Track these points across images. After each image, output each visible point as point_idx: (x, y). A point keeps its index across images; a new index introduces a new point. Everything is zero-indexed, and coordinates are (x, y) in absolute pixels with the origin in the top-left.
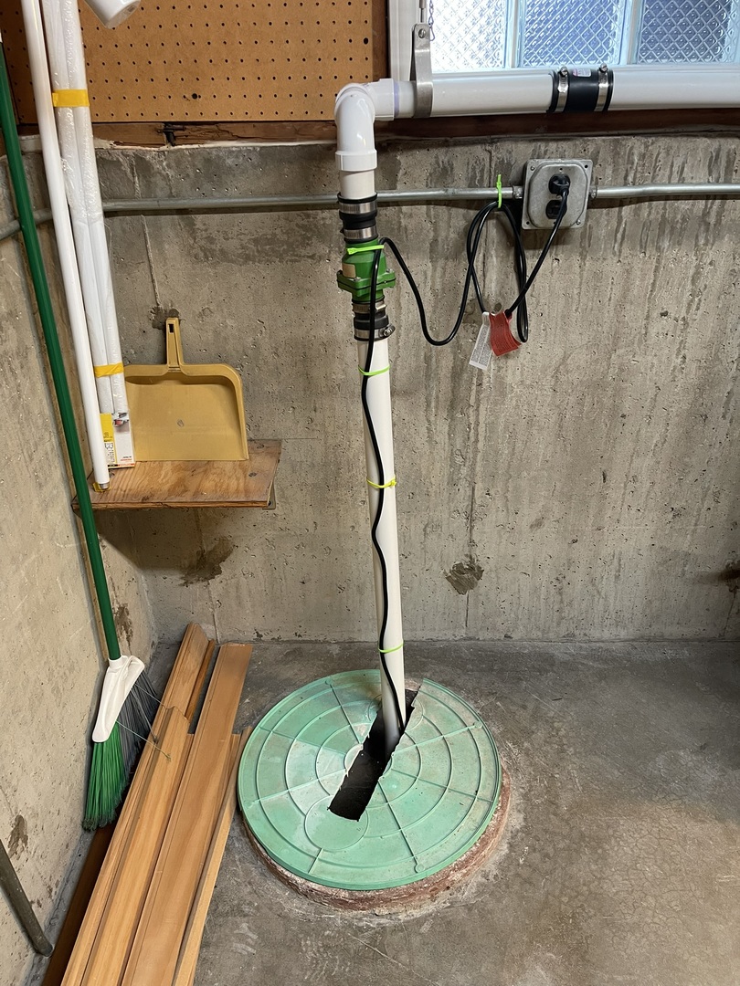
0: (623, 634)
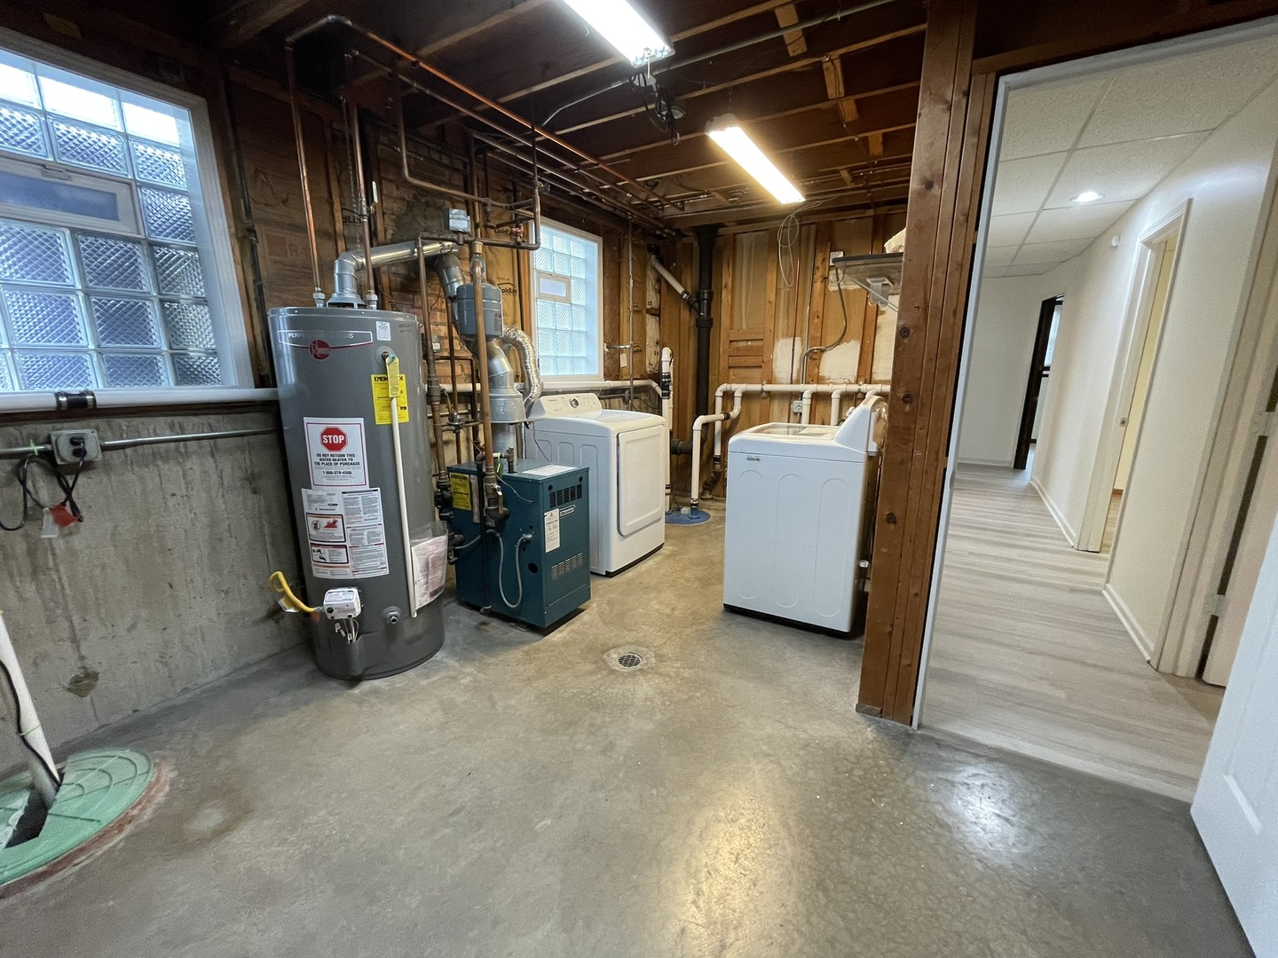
0: (222, 673)
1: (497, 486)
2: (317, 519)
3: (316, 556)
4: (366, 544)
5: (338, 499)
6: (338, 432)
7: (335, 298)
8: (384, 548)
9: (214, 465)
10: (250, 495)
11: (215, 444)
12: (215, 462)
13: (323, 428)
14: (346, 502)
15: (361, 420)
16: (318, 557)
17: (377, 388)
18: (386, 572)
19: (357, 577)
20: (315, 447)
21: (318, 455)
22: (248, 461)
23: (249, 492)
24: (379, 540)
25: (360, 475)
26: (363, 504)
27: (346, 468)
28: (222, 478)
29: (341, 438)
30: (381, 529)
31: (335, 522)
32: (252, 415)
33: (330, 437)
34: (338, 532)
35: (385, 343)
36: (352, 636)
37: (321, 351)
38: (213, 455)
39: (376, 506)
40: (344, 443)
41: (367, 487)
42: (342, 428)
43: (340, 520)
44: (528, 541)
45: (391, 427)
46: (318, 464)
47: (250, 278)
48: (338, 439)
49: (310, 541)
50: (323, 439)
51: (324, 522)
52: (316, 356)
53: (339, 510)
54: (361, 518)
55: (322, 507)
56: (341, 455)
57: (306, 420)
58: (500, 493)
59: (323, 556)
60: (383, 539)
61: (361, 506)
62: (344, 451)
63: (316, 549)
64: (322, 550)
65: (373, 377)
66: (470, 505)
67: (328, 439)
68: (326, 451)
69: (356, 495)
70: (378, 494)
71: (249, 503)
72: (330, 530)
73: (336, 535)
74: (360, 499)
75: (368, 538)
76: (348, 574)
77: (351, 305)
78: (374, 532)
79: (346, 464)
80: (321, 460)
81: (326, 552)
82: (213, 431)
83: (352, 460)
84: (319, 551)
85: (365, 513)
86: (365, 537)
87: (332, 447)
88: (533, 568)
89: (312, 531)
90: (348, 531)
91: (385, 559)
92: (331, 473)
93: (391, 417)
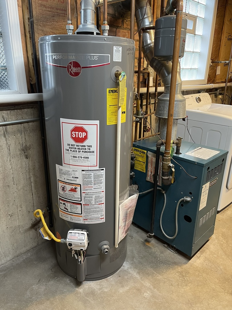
1: (171, 165)
2: (65, 185)
3: (62, 207)
4: (94, 203)
5: (79, 174)
6: (82, 130)
7: (81, 28)
8: (104, 206)
9: (5, 142)
10: (25, 159)
11: (6, 129)
12: (6, 140)
13: (72, 126)
14: (84, 177)
15: (97, 122)
16: (63, 207)
17: (110, 98)
18: (104, 221)
19: (86, 223)
20: (67, 139)
21: (68, 145)
22: (23, 139)
23: (24, 157)
24: (101, 201)
25: (94, 159)
26: (94, 178)
27: (86, 155)
28: (9, 150)
29: (84, 134)
30: (103, 194)
31: (75, 189)
32: (26, 110)
33: (77, 133)
34: (77, 195)
35: (117, 63)
36: (81, 259)
37: (74, 70)
38: (5, 136)
39: (101, 180)
40: (86, 138)
41: (97, 168)
42: (85, 127)
43: (79, 188)
44: (187, 202)
45: (116, 126)
46: (68, 150)
47: (27, 16)
48: (82, 135)
49: (59, 197)
50: (72, 134)
51: (69, 187)
52: (71, 74)
53: (79, 181)
54: (92, 187)
55: (68, 178)
56: (83, 146)
57: (62, 120)
58: (173, 170)
59: (67, 207)
60: (104, 201)
61: (93, 179)
62: (86, 143)
63: (63, 202)
64: (66, 203)
65: (108, 90)
66: (145, 169)
67: (75, 134)
68: (73, 142)
69: (90, 173)
70: (103, 172)
71: (24, 163)
72: (72, 193)
73: (76, 196)
74: (93, 175)
75: (95, 200)
76: (81, 221)
77: (92, 33)
78: (99, 196)
79: (86, 152)
80: (70, 148)
81: (68, 205)
82: (5, 121)
83: (90, 149)
84: (64, 204)
85: (95, 184)
86: (94, 199)
87: (77, 140)
88: (188, 219)
89: (61, 191)
90: (83, 195)
91: (104, 213)
92: (76, 157)
93: (117, 119)
